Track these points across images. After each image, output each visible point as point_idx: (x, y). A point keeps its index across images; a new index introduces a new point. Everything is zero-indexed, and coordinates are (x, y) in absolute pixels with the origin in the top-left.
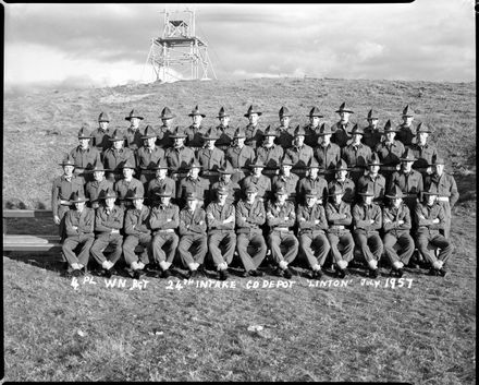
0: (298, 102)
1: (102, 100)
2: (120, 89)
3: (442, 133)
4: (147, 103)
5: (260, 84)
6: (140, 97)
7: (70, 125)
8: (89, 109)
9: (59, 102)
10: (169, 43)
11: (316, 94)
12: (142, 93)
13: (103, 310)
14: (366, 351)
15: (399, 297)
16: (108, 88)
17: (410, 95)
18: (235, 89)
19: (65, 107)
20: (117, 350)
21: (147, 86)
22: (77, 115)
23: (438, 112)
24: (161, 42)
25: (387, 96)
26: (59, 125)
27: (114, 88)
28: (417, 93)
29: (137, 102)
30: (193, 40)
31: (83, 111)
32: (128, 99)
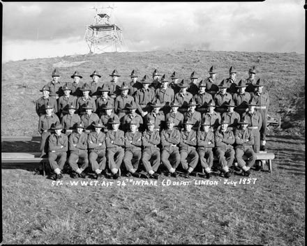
0: (181, 66)
1: (55, 65)
2: (66, 58)
3: (272, 85)
4: (84, 67)
5: (156, 54)
6: (79, 63)
7: (34, 82)
8: (46, 71)
9: (27, 67)
10: (98, 28)
11: (192, 60)
12: (81, 61)
14: (225, 224)
15: (245, 190)
16: (58, 58)
17: (252, 60)
18: (140, 58)
19: (31, 70)
20: (65, 226)
21: (83, 56)
22: (38, 74)
23: (270, 71)
24: (92, 27)
25: (237, 61)
26: (27, 82)
27: (62, 58)
28: (256, 60)
29: (77, 67)
30: (113, 26)
31: (42, 73)
32: (71, 65)
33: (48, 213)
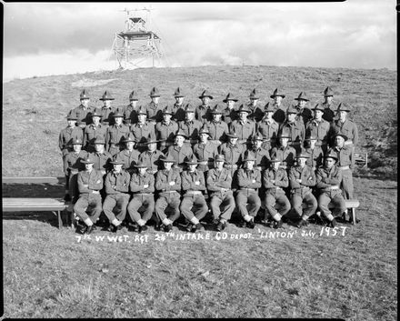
0: (238, 85)
1: (73, 84)
2: (88, 75)
3: (357, 111)
4: (112, 87)
5: (205, 71)
6: (106, 81)
7: (47, 106)
8: (63, 92)
9: (38, 86)
10: (130, 36)
11: (254, 79)
12: (107, 79)
13: (74, 260)
14: (294, 292)
16: (78, 75)
17: (330, 79)
18: (185, 75)
19: (42, 90)
20: (87, 294)
21: (111, 72)
22: (52, 96)
23: (354, 93)
24: (123, 36)
25: (312, 80)
26: (37, 106)
27: (84, 75)
28: (336, 78)
29: (103, 86)
30: (149, 34)
31: (57, 94)
32: (95, 84)
33: (64, 277)
